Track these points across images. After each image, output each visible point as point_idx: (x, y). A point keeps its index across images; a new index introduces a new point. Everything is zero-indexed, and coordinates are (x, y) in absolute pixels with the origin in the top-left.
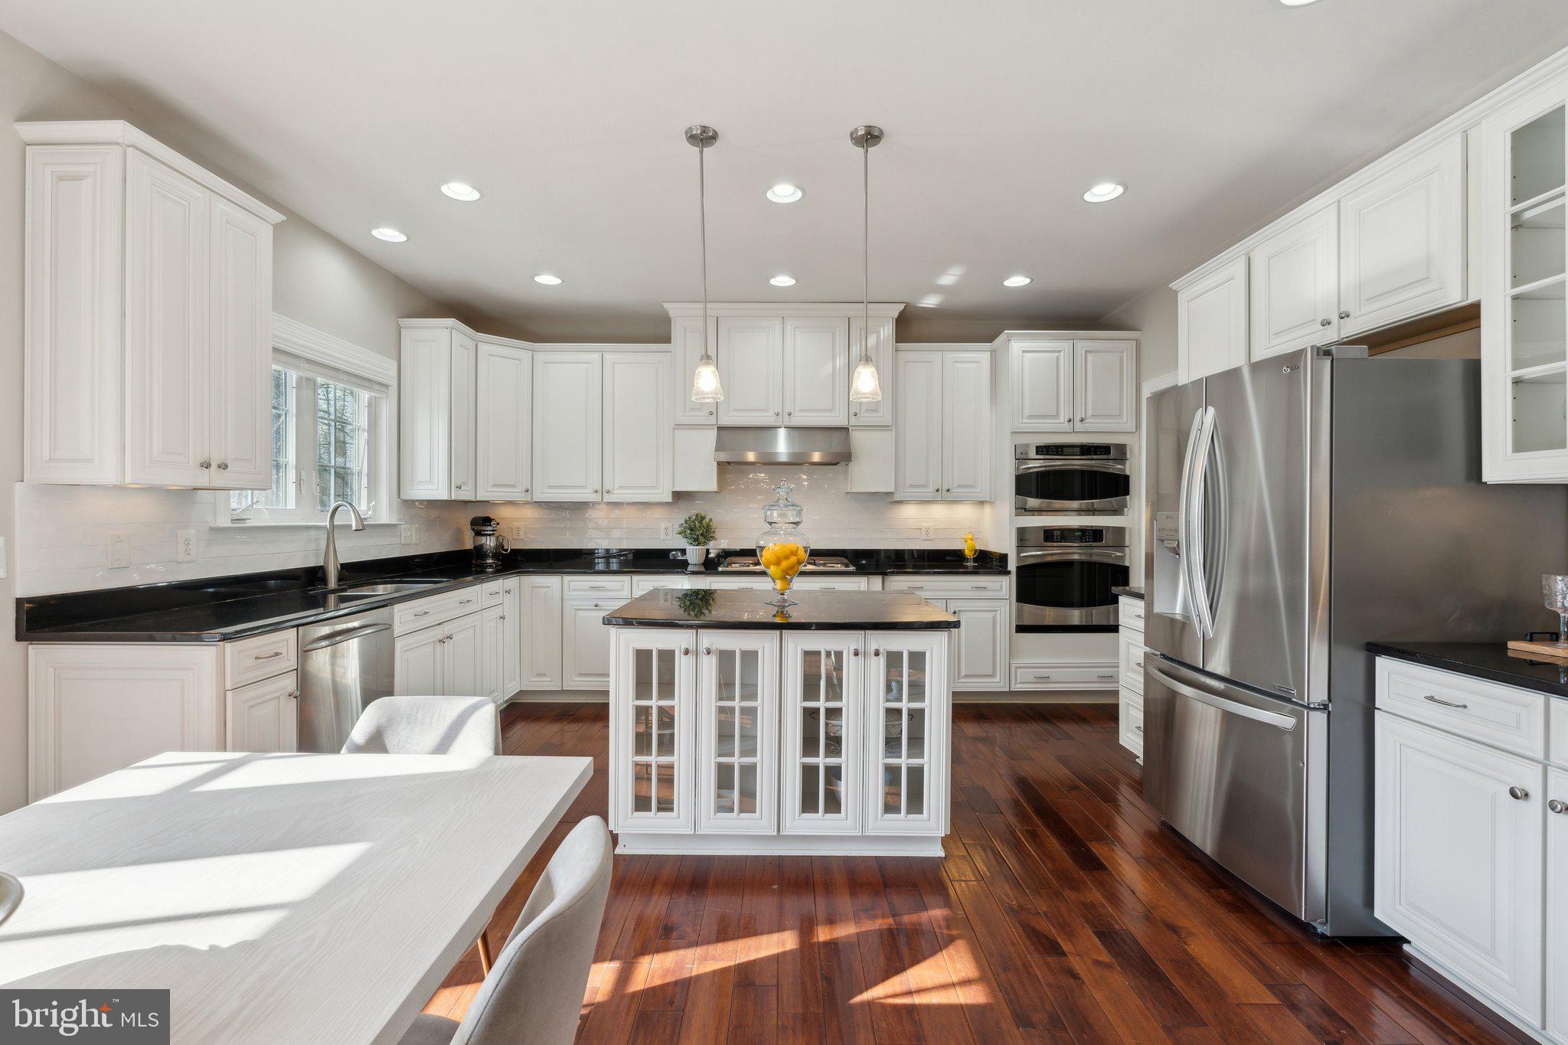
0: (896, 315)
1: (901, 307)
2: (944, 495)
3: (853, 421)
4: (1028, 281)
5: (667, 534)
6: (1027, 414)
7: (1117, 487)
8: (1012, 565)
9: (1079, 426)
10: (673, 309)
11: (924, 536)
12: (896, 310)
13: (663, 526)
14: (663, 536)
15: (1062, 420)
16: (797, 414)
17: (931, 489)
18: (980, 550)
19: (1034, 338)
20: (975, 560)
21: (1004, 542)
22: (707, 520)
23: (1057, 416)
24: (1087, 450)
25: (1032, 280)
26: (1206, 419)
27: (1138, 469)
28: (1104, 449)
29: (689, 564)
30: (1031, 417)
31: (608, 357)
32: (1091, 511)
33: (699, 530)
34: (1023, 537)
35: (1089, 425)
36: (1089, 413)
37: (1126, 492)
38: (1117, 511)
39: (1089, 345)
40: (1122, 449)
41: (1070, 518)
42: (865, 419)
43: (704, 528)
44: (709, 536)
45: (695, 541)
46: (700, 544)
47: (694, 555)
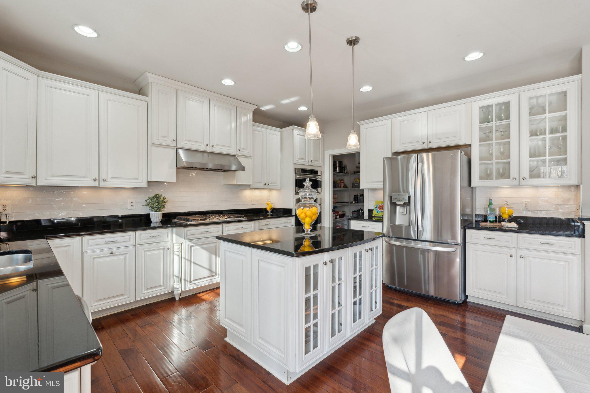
0: (253, 110)
1: (256, 107)
2: (267, 186)
3: (238, 153)
4: (307, 109)
5: (132, 206)
6: (298, 157)
9: (310, 164)
10: (151, 78)
11: (252, 203)
12: (254, 108)
13: (129, 201)
14: (129, 207)
15: (307, 161)
16: (216, 147)
17: (263, 184)
18: (273, 208)
19: (299, 130)
20: (271, 212)
22: (162, 198)
23: (305, 159)
24: (312, 172)
25: (308, 109)
28: (316, 172)
29: (152, 222)
30: (299, 159)
31: (102, 95)
33: (157, 203)
35: (313, 163)
36: (313, 159)
37: (321, 186)
42: (242, 153)
43: (162, 201)
44: (163, 206)
45: (158, 209)
46: (160, 211)
47: (156, 217)
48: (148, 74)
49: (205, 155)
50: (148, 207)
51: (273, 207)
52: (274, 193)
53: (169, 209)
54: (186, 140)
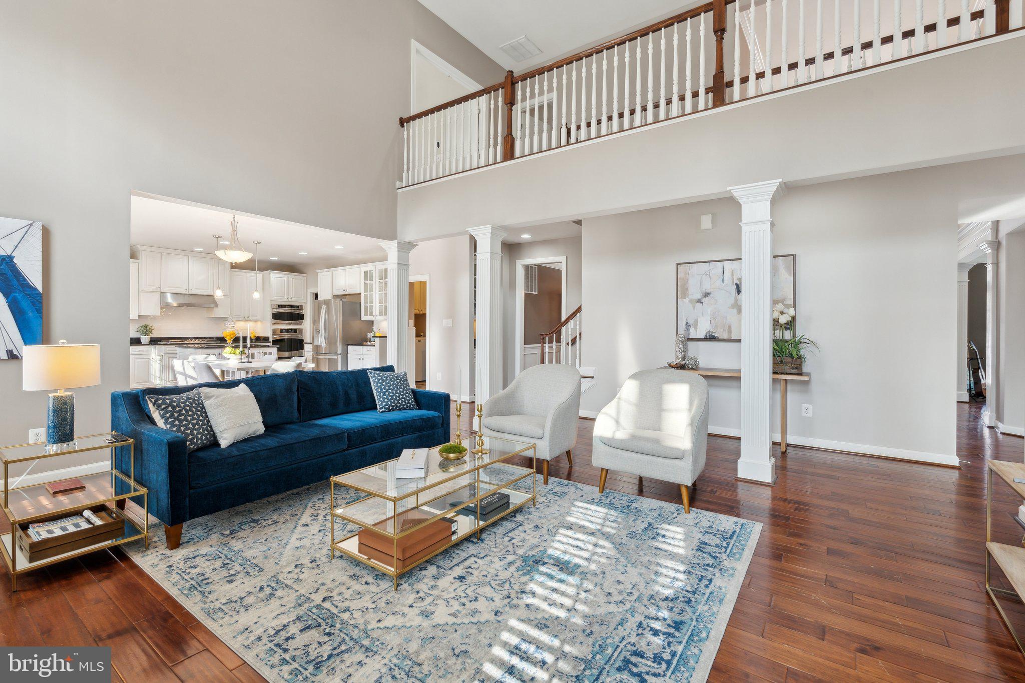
2: (246, 319)
3: (212, 294)
6: (275, 295)
7: (300, 317)
8: (271, 340)
9: (290, 300)
10: (140, 248)
16: (195, 290)
17: (242, 317)
19: (277, 273)
21: (268, 333)
22: (150, 327)
23: (284, 297)
24: (292, 307)
26: (324, 307)
27: (308, 312)
28: (297, 307)
29: (142, 342)
30: (277, 296)
32: (290, 324)
33: (146, 330)
34: (274, 332)
35: (293, 300)
36: (293, 296)
37: (303, 319)
38: (300, 324)
39: (293, 277)
40: (302, 306)
41: (284, 325)
43: (150, 329)
44: (151, 332)
45: (146, 334)
46: (148, 335)
47: (145, 339)
48: (138, 246)
49: (185, 296)
50: (139, 333)
51: (257, 336)
52: (259, 324)
53: (155, 335)
54: (168, 287)
